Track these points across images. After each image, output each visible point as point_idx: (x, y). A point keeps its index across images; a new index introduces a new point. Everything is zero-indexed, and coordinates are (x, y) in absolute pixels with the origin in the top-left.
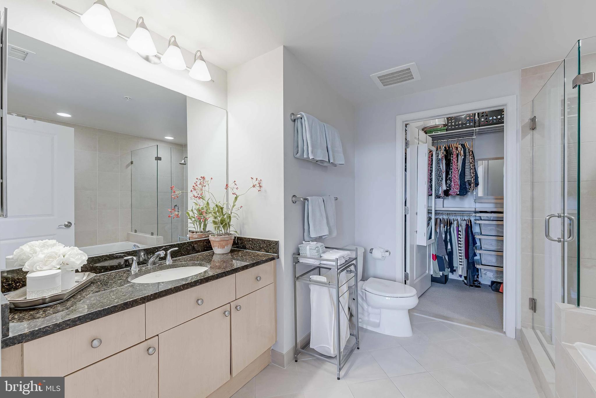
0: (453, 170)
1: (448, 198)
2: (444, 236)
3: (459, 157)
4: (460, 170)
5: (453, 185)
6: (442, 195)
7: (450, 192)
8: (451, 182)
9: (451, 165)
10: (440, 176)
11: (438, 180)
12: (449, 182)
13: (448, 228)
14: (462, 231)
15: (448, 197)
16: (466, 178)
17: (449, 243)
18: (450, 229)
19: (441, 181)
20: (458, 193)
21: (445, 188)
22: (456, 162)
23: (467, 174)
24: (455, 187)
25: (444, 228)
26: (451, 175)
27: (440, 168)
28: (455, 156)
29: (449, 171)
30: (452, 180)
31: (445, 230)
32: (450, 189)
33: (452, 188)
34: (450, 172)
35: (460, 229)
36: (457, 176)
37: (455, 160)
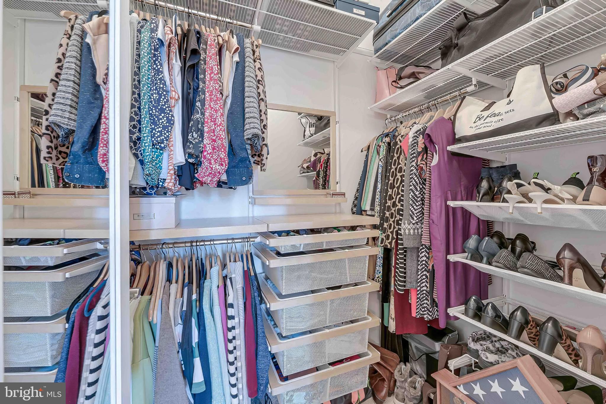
0: (207, 95)
1: (193, 195)
2: (178, 330)
3: (227, 56)
4: (229, 101)
5: (209, 148)
6: (170, 182)
7: (201, 173)
8: (202, 136)
9: (201, 76)
10: (162, 111)
11: (154, 123)
12: (194, 136)
13: (194, 297)
14: (235, 306)
15: (193, 192)
16: (247, 127)
17: (197, 361)
18: (200, 299)
19: (164, 127)
20: (224, 178)
21: (180, 158)
22: (216, 69)
23: (251, 115)
24: (215, 157)
25: (182, 296)
26: (203, 114)
27: (160, 79)
28: (214, 50)
29: (194, 98)
30: (206, 129)
31: (185, 308)
32: (200, 164)
33: (205, 157)
34: (198, 104)
35: (230, 300)
36: (222, 120)
37: (212, 63)
